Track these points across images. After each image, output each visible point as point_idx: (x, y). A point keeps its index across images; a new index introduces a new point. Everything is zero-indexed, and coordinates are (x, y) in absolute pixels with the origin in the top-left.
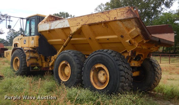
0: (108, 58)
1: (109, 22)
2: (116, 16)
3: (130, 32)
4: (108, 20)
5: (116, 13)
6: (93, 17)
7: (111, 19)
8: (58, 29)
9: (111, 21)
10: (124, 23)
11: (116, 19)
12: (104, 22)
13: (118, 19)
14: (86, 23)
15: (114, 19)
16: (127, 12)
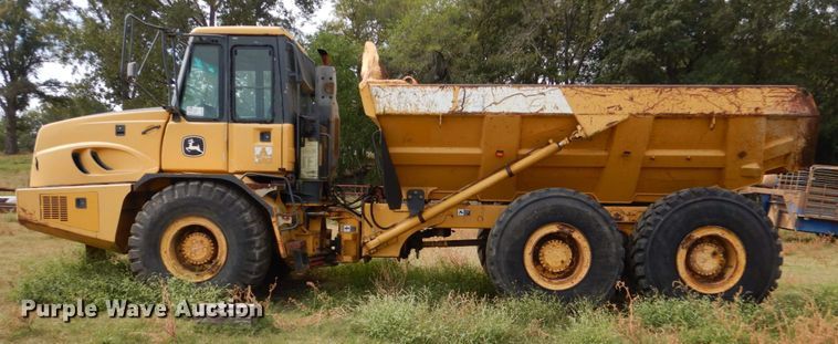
0: (740, 210)
1: (737, 116)
2: (760, 105)
3: (772, 145)
4: (733, 111)
5: (759, 98)
6: (679, 97)
7: (744, 111)
8: (508, 114)
9: (744, 116)
10: (772, 122)
11: (759, 111)
12: (719, 114)
13: (766, 112)
14: (651, 112)
15: (752, 111)
16: (792, 101)
